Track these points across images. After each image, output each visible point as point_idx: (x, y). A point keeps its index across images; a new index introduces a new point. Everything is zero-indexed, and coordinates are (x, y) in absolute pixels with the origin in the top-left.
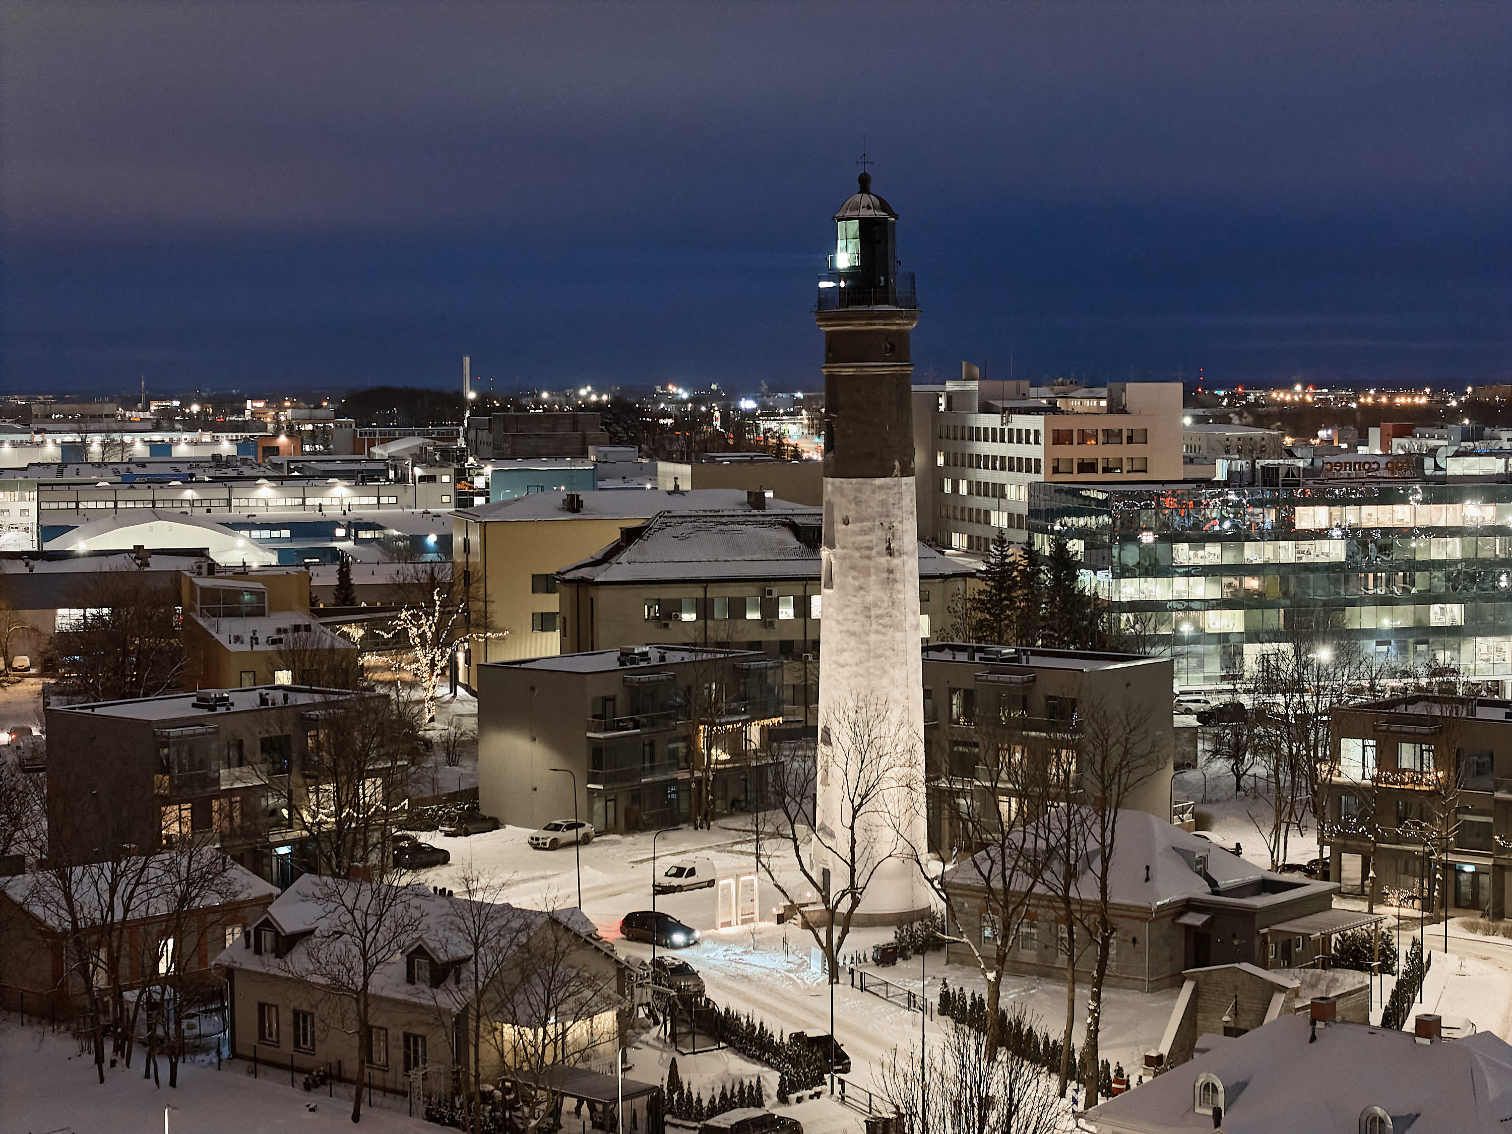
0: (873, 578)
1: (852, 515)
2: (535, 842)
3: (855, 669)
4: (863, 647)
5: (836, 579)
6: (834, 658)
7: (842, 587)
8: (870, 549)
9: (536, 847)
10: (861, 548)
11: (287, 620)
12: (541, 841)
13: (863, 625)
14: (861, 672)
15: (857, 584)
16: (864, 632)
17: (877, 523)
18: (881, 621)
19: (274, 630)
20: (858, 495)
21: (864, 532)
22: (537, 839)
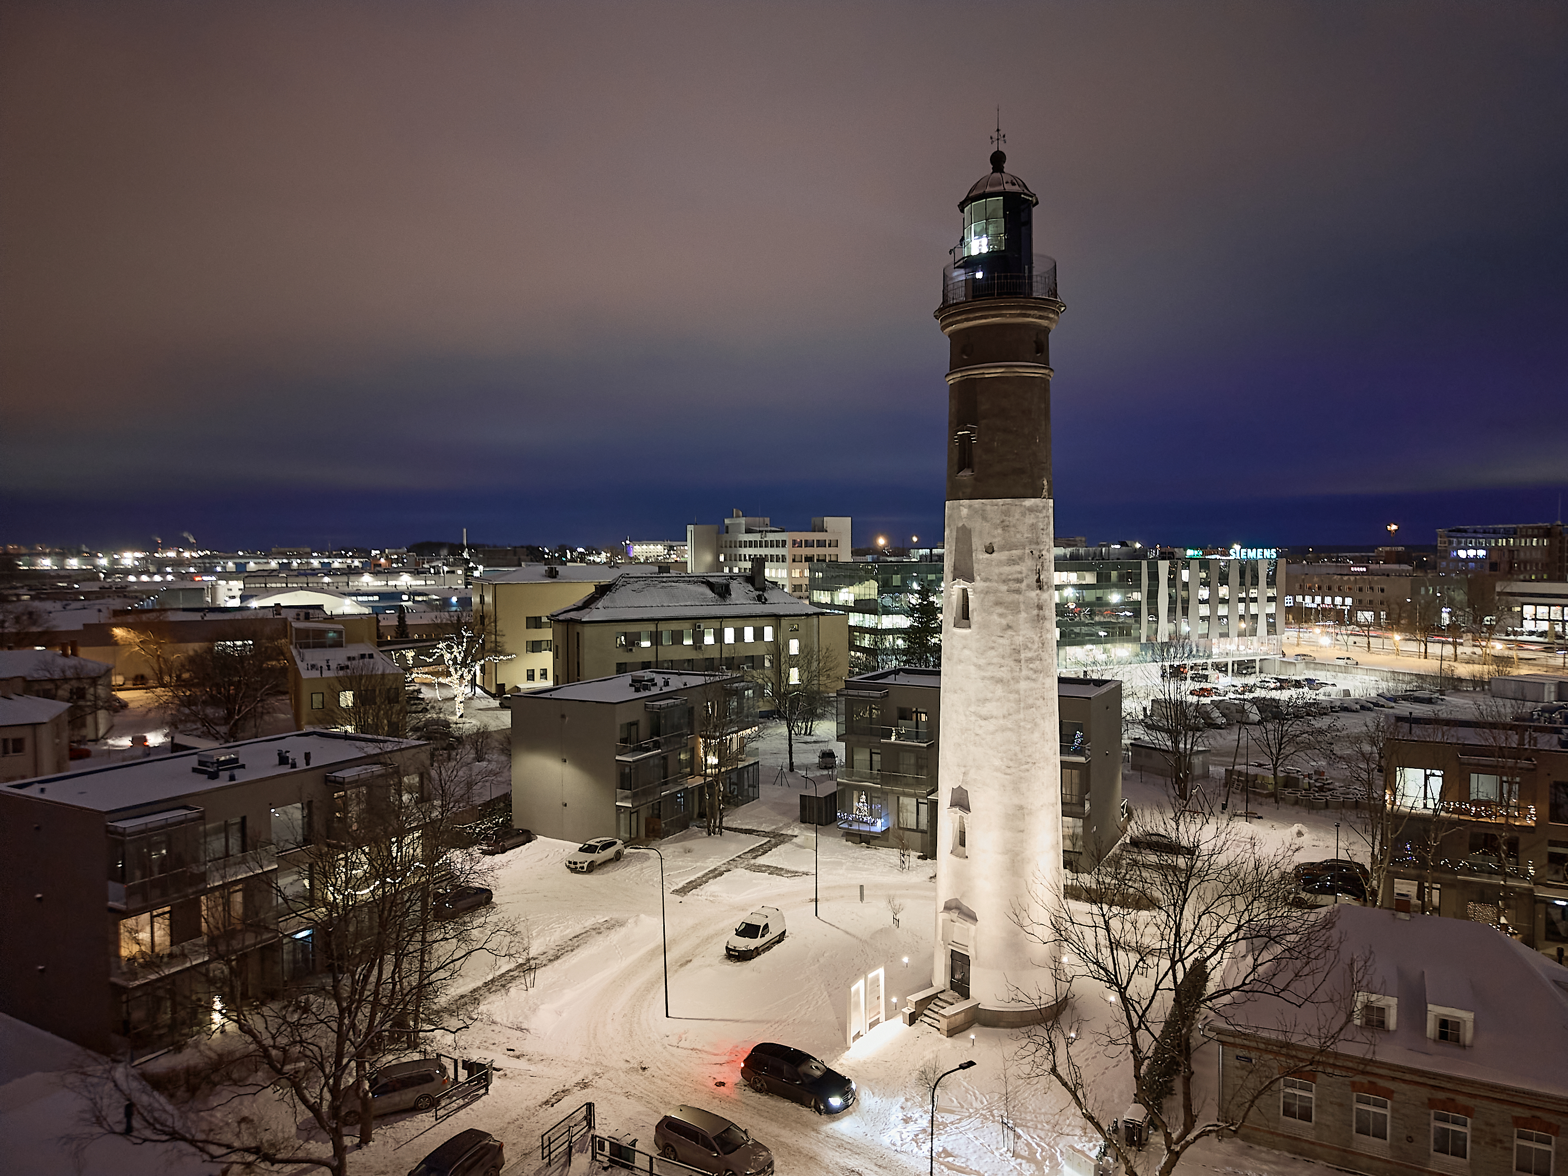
0: (1023, 615)
1: (997, 542)
2: (572, 866)
3: (1001, 722)
4: (1013, 696)
5: (974, 616)
6: (972, 709)
7: (985, 626)
8: (1020, 581)
9: (574, 870)
10: (1010, 580)
11: (354, 650)
12: (578, 866)
13: (1012, 671)
14: (1010, 726)
15: (1004, 622)
16: (1013, 679)
17: (1028, 551)
18: (1031, 666)
19: (345, 657)
20: (1007, 518)
21: (1012, 562)
22: (575, 863)
